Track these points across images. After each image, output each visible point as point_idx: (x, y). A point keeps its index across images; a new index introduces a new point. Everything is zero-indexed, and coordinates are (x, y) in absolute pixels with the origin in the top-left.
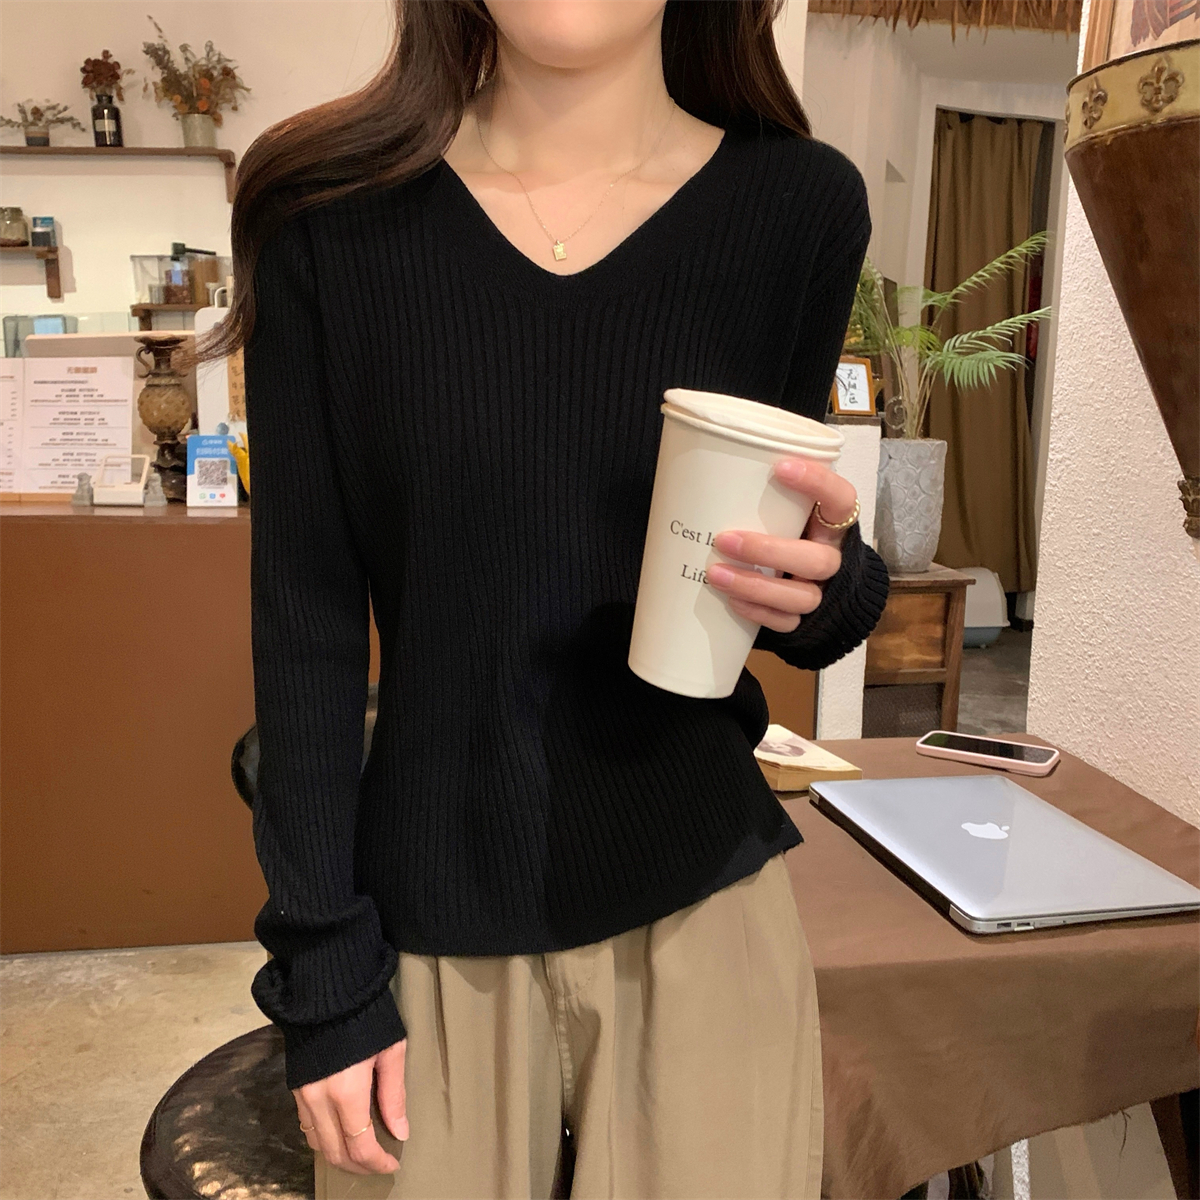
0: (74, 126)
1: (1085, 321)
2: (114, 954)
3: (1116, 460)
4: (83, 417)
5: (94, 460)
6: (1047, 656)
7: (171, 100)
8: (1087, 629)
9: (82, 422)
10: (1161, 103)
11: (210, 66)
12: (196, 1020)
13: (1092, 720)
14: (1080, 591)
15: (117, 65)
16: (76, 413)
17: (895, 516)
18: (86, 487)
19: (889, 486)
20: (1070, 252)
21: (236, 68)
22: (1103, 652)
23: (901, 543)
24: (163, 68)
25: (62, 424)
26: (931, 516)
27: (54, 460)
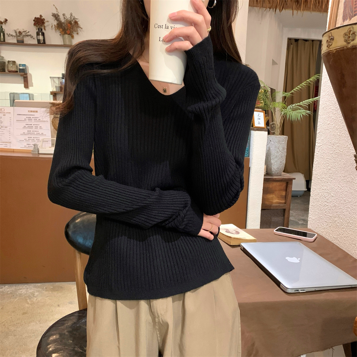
0: (31, 37)
1: (327, 104)
2: (34, 285)
3: (336, 147)
6: (314, 205)
7: (59, 30)
8: (326, 198)
10: (350, 41)
11: (71, 20)
12: (59, 306)
13: (327, 225)
14: (324, 186)
15: (44, 19)
17: (271, 158)
19: (270, 149)
20: (323, 83)
21: (79, 21)
22: (331, 205)
23: (273, 167)
24: (57, 21)
25: (27, 128)
26: (283, 159)
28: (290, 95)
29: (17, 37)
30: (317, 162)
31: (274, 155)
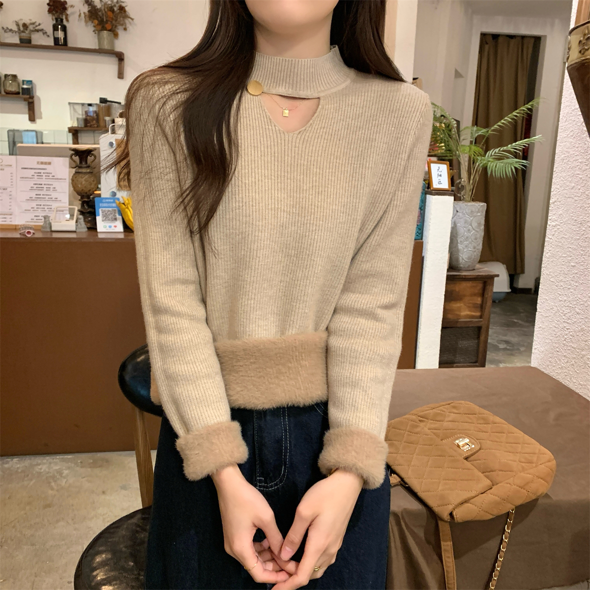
0: (44, 34)
1: (571, 153)
2: (62, 457)
3: (586, 228)
4: (45, 186)
5: (51, 208)
6: (544, 327)
7: (92, 22)
8: (566, 315)
9: (45, 189)
11: (113, 5)
12: (104, 492)
13: (567, 362)
14: (563, 295)
15: (65, 2)
16: (42, 184)
17: (459, 241)
18: (48, 222)
19: (456, 226)
20: (563, 116)
21: (126, 6)
22: (575, 328)
23: (461, 255)
24: (89, 5)
25: (35, 190)
26: (477, 242)
27: (32, 208)
28: (492, 132)
29: (19, 33)
30: (549, 254)
31: (462, 236)
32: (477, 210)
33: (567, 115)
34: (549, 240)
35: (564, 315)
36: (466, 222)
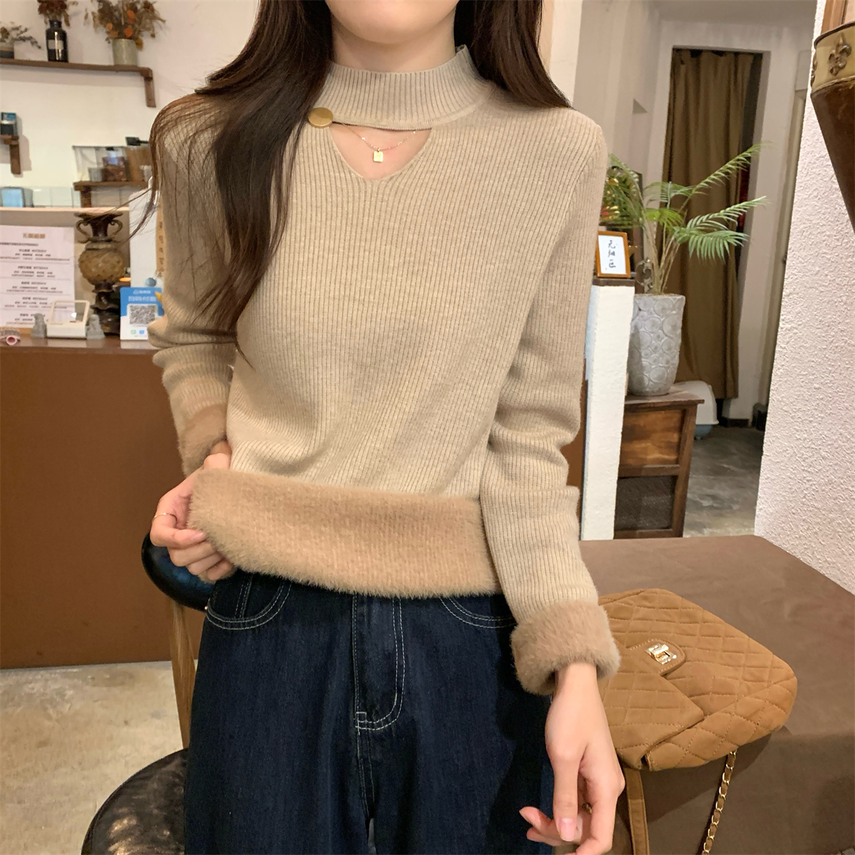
0: (32, 43)
3: (836, 332)
4: (36, 271)
5: (46, 303)
6: (773, 477)
7: (105, 26)
8: (807, 460)
9: (36, 274)
13: (808, 529)
14: (802, 431)
16: (30, 268)
17: (643, 354)
18: (41, 324)
19: (639, 332)
20: (803, 167)
21: (155, 2)
22: (819, 479)
23: (647, 375)
24: (99, 1)
25: (21, 275)
26: (672, 353)
27: (16, 303)
28: (697, 192)
30: (781, 370)
31: (648, 347)
32: (671, 306)
33: (808, 166)
34: (781, 350)
35: (804, 461)
36: (654, 324)
